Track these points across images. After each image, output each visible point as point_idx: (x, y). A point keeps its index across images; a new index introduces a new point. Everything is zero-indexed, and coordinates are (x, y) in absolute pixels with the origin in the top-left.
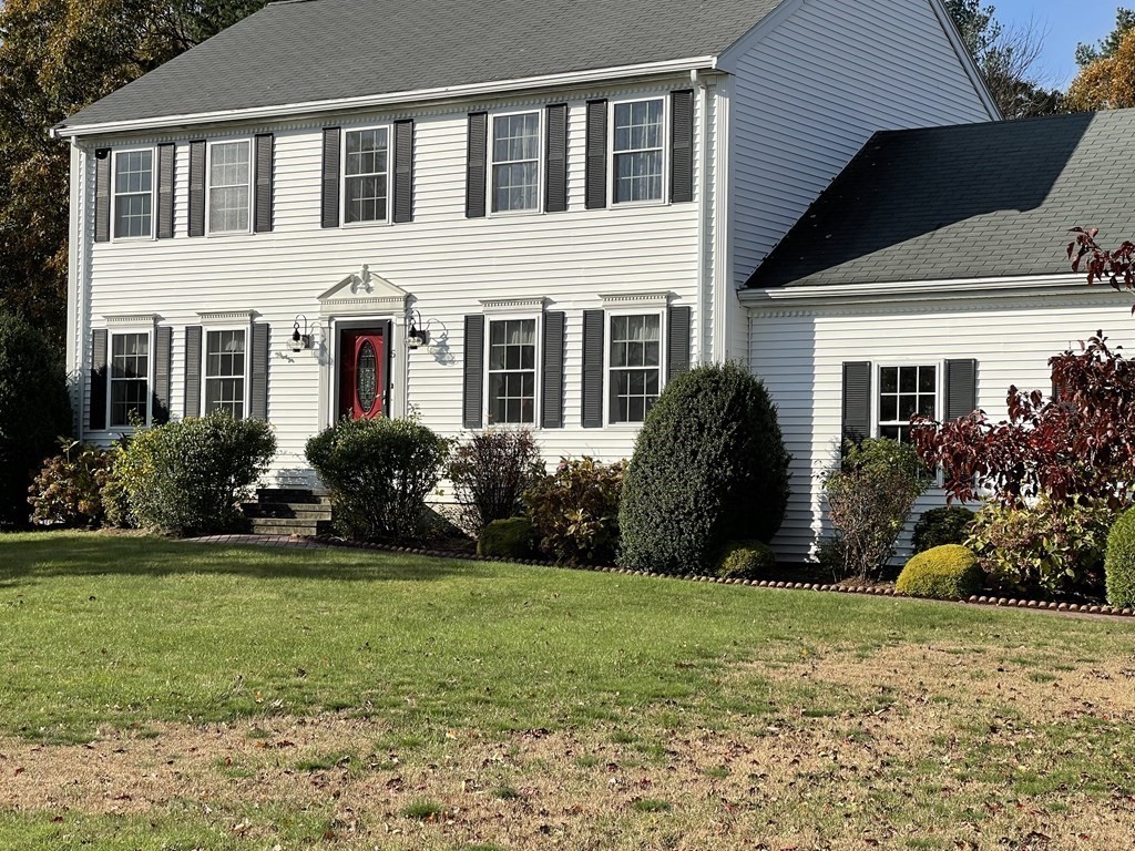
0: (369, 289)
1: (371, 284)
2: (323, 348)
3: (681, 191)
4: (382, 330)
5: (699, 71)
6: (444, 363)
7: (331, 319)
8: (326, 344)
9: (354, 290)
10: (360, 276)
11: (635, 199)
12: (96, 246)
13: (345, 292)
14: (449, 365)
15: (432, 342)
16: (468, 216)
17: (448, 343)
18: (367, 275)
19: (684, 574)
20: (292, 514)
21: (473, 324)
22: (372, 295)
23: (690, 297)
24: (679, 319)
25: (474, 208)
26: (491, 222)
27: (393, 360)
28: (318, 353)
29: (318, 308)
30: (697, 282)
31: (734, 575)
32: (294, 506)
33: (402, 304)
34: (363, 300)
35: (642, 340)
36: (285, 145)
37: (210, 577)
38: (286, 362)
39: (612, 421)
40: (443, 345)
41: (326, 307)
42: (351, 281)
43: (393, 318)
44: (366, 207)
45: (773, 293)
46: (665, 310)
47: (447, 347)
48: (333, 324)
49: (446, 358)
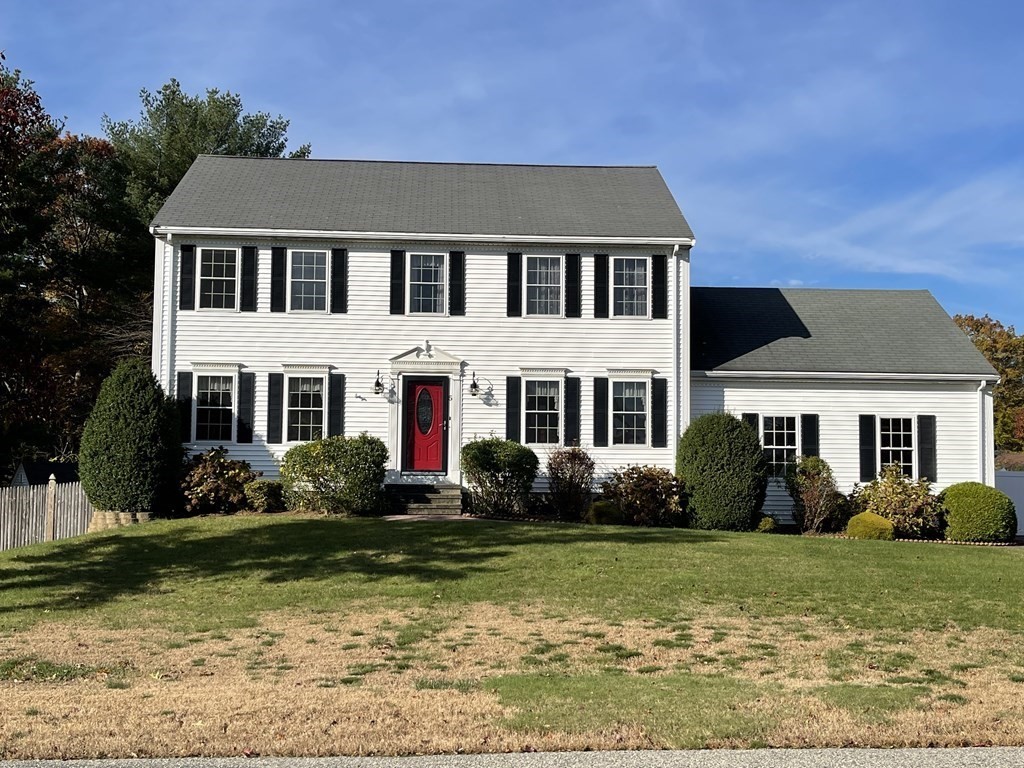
0: (430, 356)
1: (431, 353)
2: (392, 392)
3: (660, 311)
4: (442, 382)
6: (490, 405)
7: (400, 374)
8: (395, 390)
9: (418, 356)
10: (424, 347)
12: (180, 313)
13: (412, 357)
14: (493, 407)
16: (509, 315)
17: (493, 393)
18: (429, 348)
20: (428, 501)
21: (513, 384)
22: (432, 360)
23: (668, 373)
24: (660, 387)
25: (514, 309)
26: (527, 322)
27: (451, 403)
28: (388, 396)
29: (390, 366)
30: (673, 365)
31: (765, 531)
32: (429, 496)
33: (459, 367)
34: (428, 363)
35: (635, 396)
38: (360, 400)
39: (614, 443)
40: (489, 394)
41: (395, 366)
42: (418, 350)
43: (450, 376)
44: (425, 303)
47: (493, 396)
48: (401, 377)
49: (492, 402)
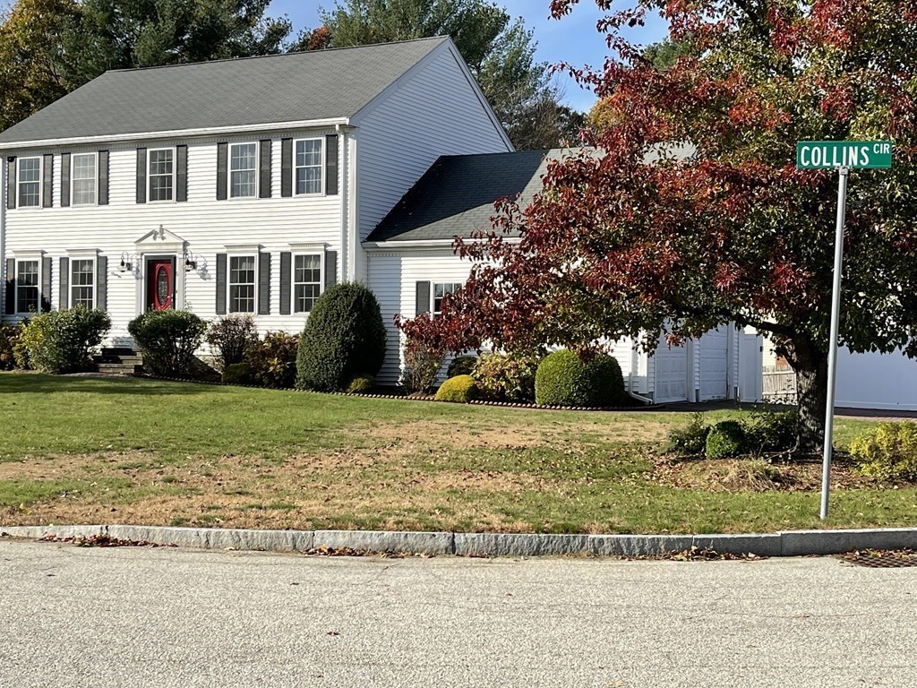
0: (163, 238)
1: (164, 235)
2: (138, 270)
3: (332, 189)
4: (171, 260)
5: (340, 125)
6: (205, 279)
7: (142, 254)
8: (140, 268)
9: (155, 238)
10: (158, 231)
11: (308, 192)
12: (8, 211)
13: (150, 240)
14: (208, 280)
15: (198, 268)
16: (218, 199)
17: (207, 268)
18: (162, 230)
19: (329, 392)
20: (120, 361)
21: (221, 259)
22: (165, 241)
23: (336, 246)
24: (331, 257)
25: (221, 195)
26: (231, 202)
27: (177, 277)
28: (135, 273)
29: (135, 248)
30: (340, 238)
31: (355, 392)
32: (121, 357)
33: (181, 247)
34: (160, 244)
35: (312, 268)
36: (115, 157)
37: (76, 393)
38: (117, 277)
39: (296, 311)
40: (204, 269)
41: (139, 248)
42: (153, 233)
43: (177, 254)
44: (161, 193)
45: (380, 244)
46: (324, 252)
47: (207, 271)
48: (143, 257)
49: (206, 277)
